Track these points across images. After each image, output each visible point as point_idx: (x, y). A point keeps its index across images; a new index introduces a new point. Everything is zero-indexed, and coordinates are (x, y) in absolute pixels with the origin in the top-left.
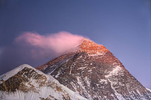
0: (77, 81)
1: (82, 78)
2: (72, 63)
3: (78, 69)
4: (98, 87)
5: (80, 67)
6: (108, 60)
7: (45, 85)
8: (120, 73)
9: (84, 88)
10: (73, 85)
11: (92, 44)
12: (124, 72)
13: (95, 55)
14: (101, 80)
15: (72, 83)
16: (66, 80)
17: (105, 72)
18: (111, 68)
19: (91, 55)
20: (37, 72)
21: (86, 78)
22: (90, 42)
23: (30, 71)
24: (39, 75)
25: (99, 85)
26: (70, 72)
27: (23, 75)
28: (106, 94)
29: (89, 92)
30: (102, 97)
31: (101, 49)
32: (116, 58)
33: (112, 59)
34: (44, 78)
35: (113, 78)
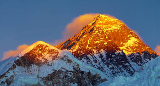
0: (94, 54)
1: (98, 50)
2: (89, 38)
3: (94, 43)
4: (114, 58)
5: (96, 41)
6: (123, 33)
7: (58, 58)
8: (135, 44)
9: (100, 59)
10: (90, 57)
11: (107, 19)
12: (139, 43)
13: (111, 29)
14: (116, 51)
15: (89, 56)
16: (83, 54)
17: (121, 44)
18: (126, 40)
19: (107, 30)
20: (50, 47)
21: (102, 50)
22: (105, 18)
23: (44, 47)
24: (52, 50)
25: (114, 56)
26: (88, 46)
27: (37, 51)
28: (121, 64)
29: (105, 62)
30: (118, 67)
31: (116, 23)
32: (131, 31)
33: (127, 32)
34: (57, 52)
35: (128, 49)
